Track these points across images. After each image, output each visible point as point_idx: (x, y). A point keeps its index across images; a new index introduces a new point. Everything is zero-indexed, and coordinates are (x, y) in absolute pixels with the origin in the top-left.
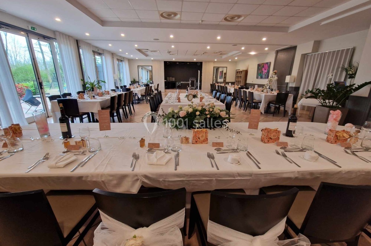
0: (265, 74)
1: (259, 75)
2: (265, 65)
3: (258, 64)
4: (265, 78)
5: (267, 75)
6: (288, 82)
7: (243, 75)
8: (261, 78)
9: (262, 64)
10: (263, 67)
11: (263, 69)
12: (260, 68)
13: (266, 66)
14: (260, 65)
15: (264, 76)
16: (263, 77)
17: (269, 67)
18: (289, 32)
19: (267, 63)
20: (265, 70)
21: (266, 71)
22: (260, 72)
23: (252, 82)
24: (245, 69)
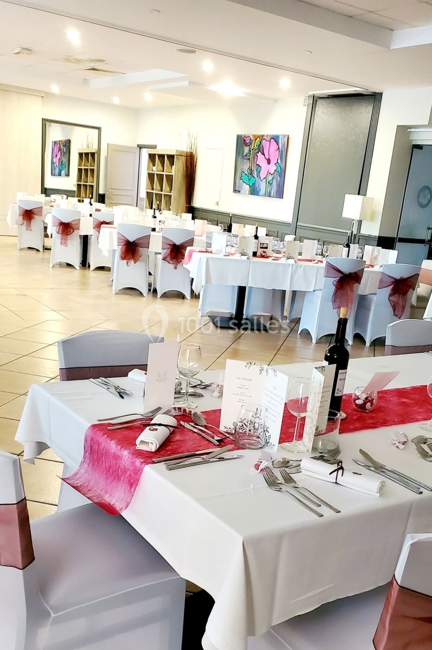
0: (270, 178)
1: (245, 178)
2: (265, 144)
3: (240, 133)
4: (270, 196)
5: (274, 183)
6: (356, 217)
7: (177, 171)
8: (254, 191)
9: (256, 137)
10: (260, 149)
11: (261, 160)
12: (246, 150)
13: (271, 150)
14: (248, 141)
15: (263, 186)
16: (263, 191)
17: (283, 154)
18: (393, 47)
19: (275, 139)
20: (269, 162)
21: (272, 168)
22: (246, 167)
23: (217, 204)
24: (185, 148)
